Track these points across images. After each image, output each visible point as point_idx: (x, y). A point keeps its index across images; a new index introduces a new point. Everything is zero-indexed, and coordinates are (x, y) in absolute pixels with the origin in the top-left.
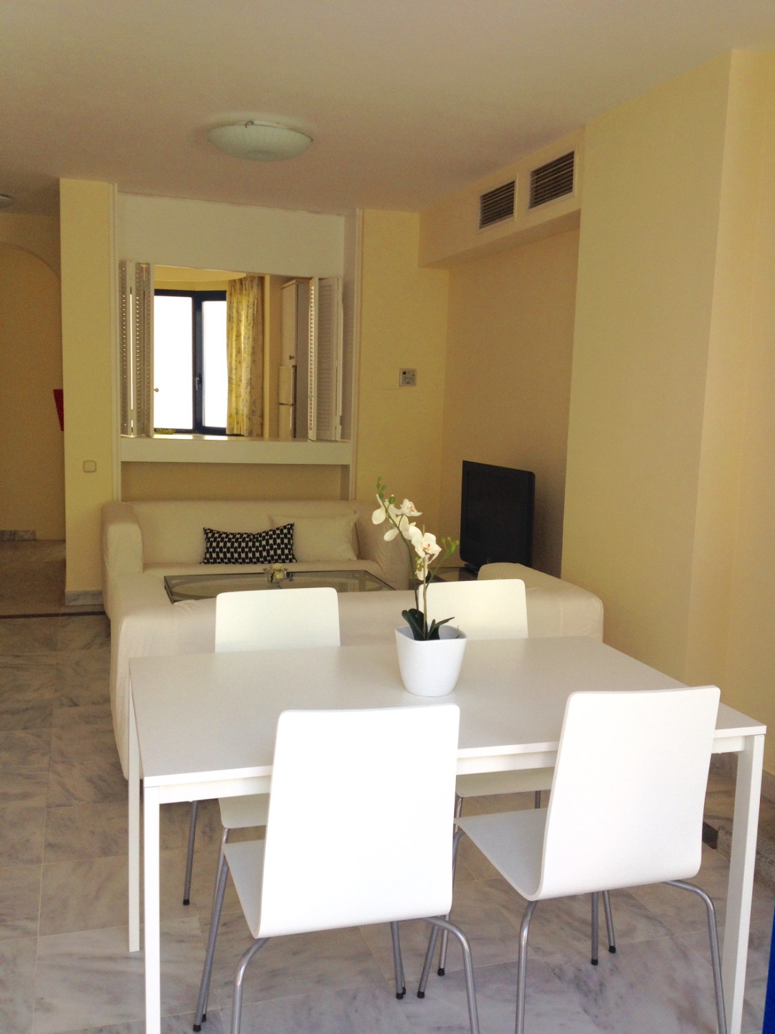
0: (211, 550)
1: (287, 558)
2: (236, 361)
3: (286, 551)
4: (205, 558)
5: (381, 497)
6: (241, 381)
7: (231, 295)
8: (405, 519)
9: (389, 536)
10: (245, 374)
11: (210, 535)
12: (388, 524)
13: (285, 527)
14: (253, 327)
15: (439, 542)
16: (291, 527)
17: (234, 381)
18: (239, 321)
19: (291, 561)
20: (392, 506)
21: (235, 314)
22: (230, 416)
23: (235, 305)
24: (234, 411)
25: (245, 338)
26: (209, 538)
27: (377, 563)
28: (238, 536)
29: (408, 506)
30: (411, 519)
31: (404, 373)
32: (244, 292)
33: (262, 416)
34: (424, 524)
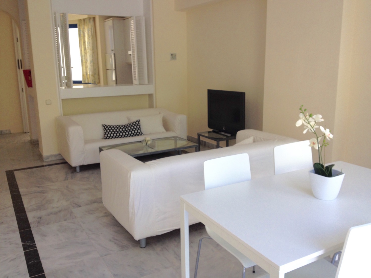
0: (107, 133)
1: (139, 134)
2: (84, 53)
3: (139, 131)
4: (105, 137)
6: (87, 61)
7: (79, 25)
10: (89, 58)
11: (106, 127)
13: (137, 121)
14: (92, 38)
16: (139, 121)
17: (84, 61)
18: (84, 36)
19: (141, 135)
21: (82, 33)
22: (83, 76)
23: (81, 29)
24: (85, 74)
25: (88, 43)
26: (105, 129)
27: (175, 132)
28: (118, 127)
31: (172, 55)
32: (86, 24)
33: (99, 75)
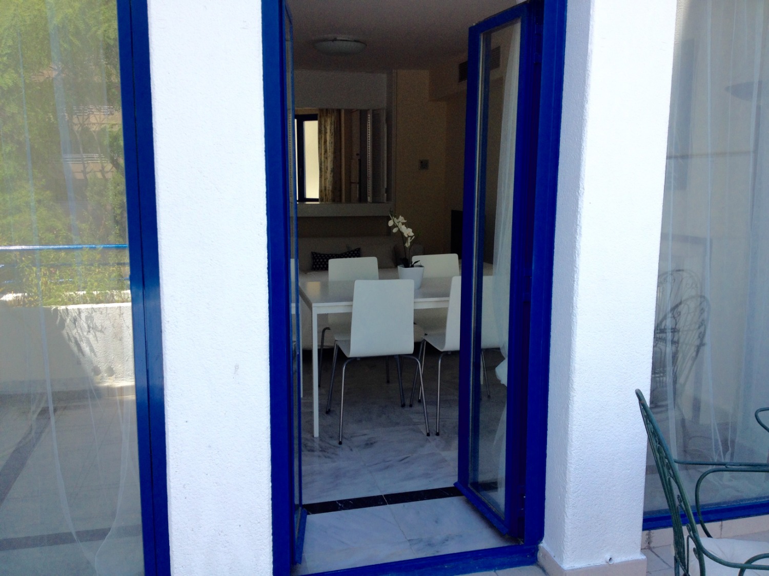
0: (316, 263)
2: (324, 157)
4: (313, 268)
5: (391, 215)
6: (327, 169)
7: (320, 117)
8: (400, 224)
9: (395, 230)
10: (330, 165)
11: (315, 255)
12: (395, 226)
13: (355, 250)
14: (334, 136)
15: (413, 232)
16: (358, 250)
17: (323, 170)
18: (326, 133)
20: (395, 219)
21: (323, 129)
22: (321, 191)
23: (323, 122)
24: (323, 188)
25: (329, 143)
26: (315, 257)
29: (401, 219)
30: (403, 224)
31: (422, 162)
32: (329, 115)
33: (341, 191)
34: (408, 225)
